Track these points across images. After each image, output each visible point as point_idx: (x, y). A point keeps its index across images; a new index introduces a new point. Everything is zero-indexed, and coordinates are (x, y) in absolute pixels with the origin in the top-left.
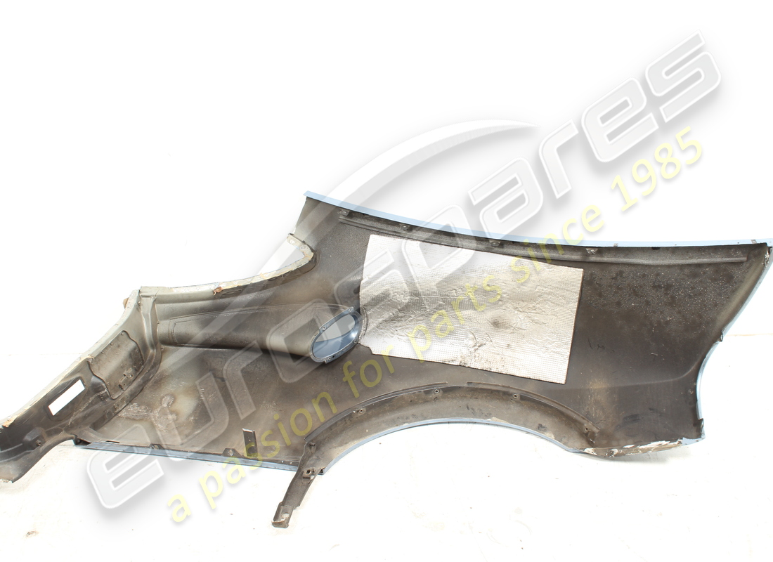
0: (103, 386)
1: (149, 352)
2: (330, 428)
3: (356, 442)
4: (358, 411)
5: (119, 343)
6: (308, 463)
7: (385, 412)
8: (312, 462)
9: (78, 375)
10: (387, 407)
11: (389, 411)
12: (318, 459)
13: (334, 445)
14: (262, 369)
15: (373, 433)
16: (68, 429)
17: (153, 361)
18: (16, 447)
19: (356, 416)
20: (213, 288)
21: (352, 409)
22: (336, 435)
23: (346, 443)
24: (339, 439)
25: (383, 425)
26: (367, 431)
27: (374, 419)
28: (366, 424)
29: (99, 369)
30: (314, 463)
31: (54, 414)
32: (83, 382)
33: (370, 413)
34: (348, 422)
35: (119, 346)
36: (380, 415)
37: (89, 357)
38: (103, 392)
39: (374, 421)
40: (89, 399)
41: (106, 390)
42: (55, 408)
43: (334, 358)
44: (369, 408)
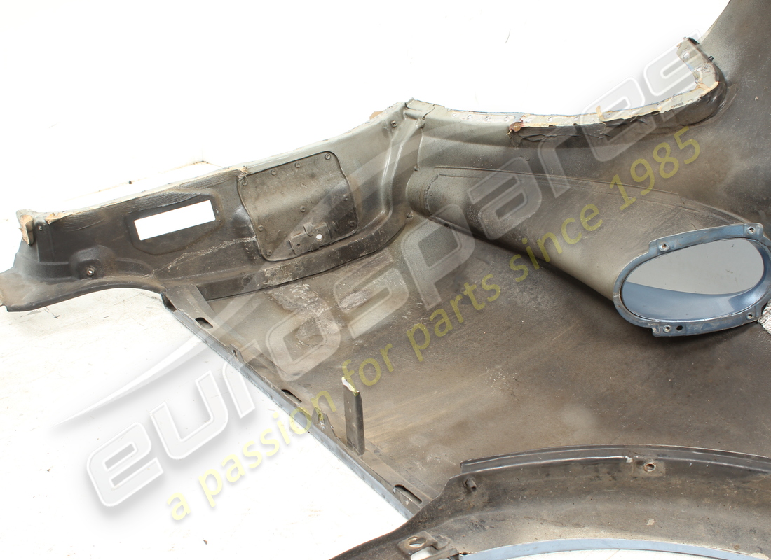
0: (249, 229)
1: (378, 213)
2: (546, 469)
3: (604, 536)
4: (640, 463)
5: (315, 170)
6: (449, 523)
7: (720, 498)
8: (457, 526)
9: (208, 192)
10: (730, 488)
11: (734, 501)
12: (480, 526)
13: (544, 514)
14: (542, 307)
15: (662, 535)
16: (162, 275)
17: (377, 229)
18: (59, 263)
19: (631, 473)
20: (509, 121)
21: (625, 450)
22: (563, 493)
23: (577, 525)
24: (567, 507)
25: (701, 529)
26: (651, 522)
27: (684, 501)
28: (656, 507)
29: (256, 199)
30: (460, 531)
31: (142, 238)
32: (215, 207)
33: (676, 481)
34: (606, 479)
35: (313, 176)
36: (707, 501)
37: (241, 169)
38: (248, 240)
39: (683, 507)
40: (222, 242)
41: (254, 238)
42: (148, 228)
43: (681, 333)
44: (676, 468)
